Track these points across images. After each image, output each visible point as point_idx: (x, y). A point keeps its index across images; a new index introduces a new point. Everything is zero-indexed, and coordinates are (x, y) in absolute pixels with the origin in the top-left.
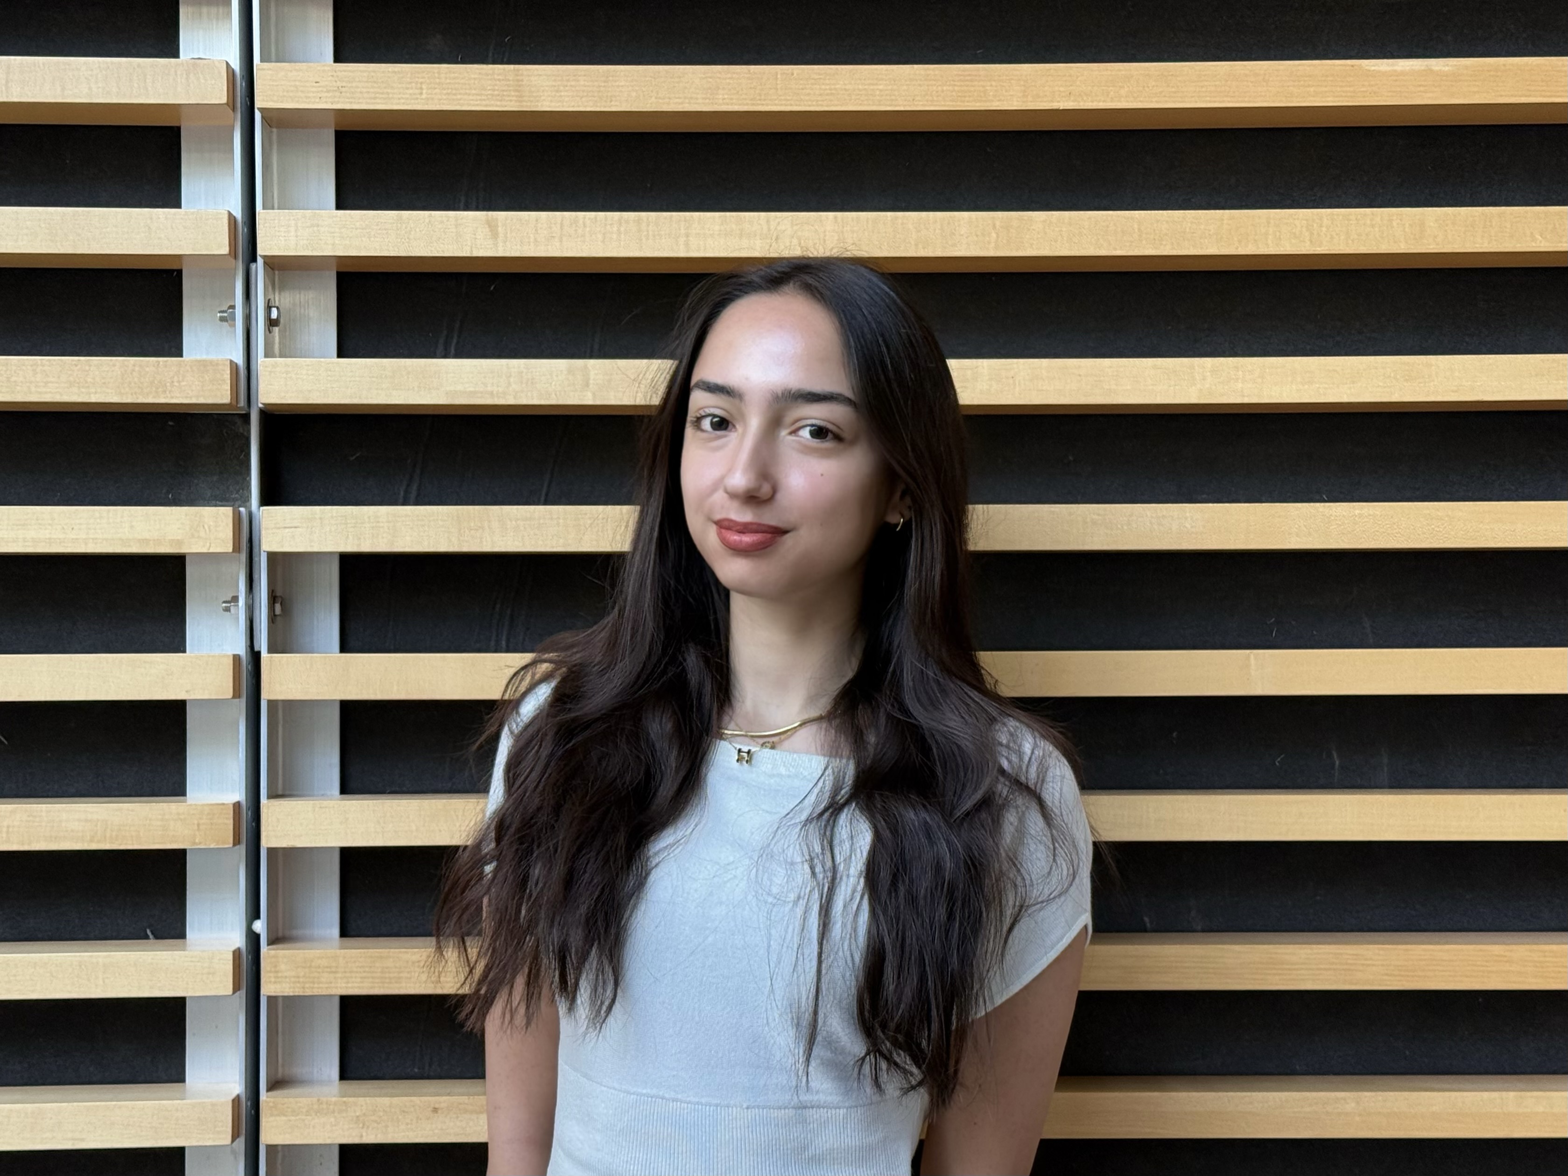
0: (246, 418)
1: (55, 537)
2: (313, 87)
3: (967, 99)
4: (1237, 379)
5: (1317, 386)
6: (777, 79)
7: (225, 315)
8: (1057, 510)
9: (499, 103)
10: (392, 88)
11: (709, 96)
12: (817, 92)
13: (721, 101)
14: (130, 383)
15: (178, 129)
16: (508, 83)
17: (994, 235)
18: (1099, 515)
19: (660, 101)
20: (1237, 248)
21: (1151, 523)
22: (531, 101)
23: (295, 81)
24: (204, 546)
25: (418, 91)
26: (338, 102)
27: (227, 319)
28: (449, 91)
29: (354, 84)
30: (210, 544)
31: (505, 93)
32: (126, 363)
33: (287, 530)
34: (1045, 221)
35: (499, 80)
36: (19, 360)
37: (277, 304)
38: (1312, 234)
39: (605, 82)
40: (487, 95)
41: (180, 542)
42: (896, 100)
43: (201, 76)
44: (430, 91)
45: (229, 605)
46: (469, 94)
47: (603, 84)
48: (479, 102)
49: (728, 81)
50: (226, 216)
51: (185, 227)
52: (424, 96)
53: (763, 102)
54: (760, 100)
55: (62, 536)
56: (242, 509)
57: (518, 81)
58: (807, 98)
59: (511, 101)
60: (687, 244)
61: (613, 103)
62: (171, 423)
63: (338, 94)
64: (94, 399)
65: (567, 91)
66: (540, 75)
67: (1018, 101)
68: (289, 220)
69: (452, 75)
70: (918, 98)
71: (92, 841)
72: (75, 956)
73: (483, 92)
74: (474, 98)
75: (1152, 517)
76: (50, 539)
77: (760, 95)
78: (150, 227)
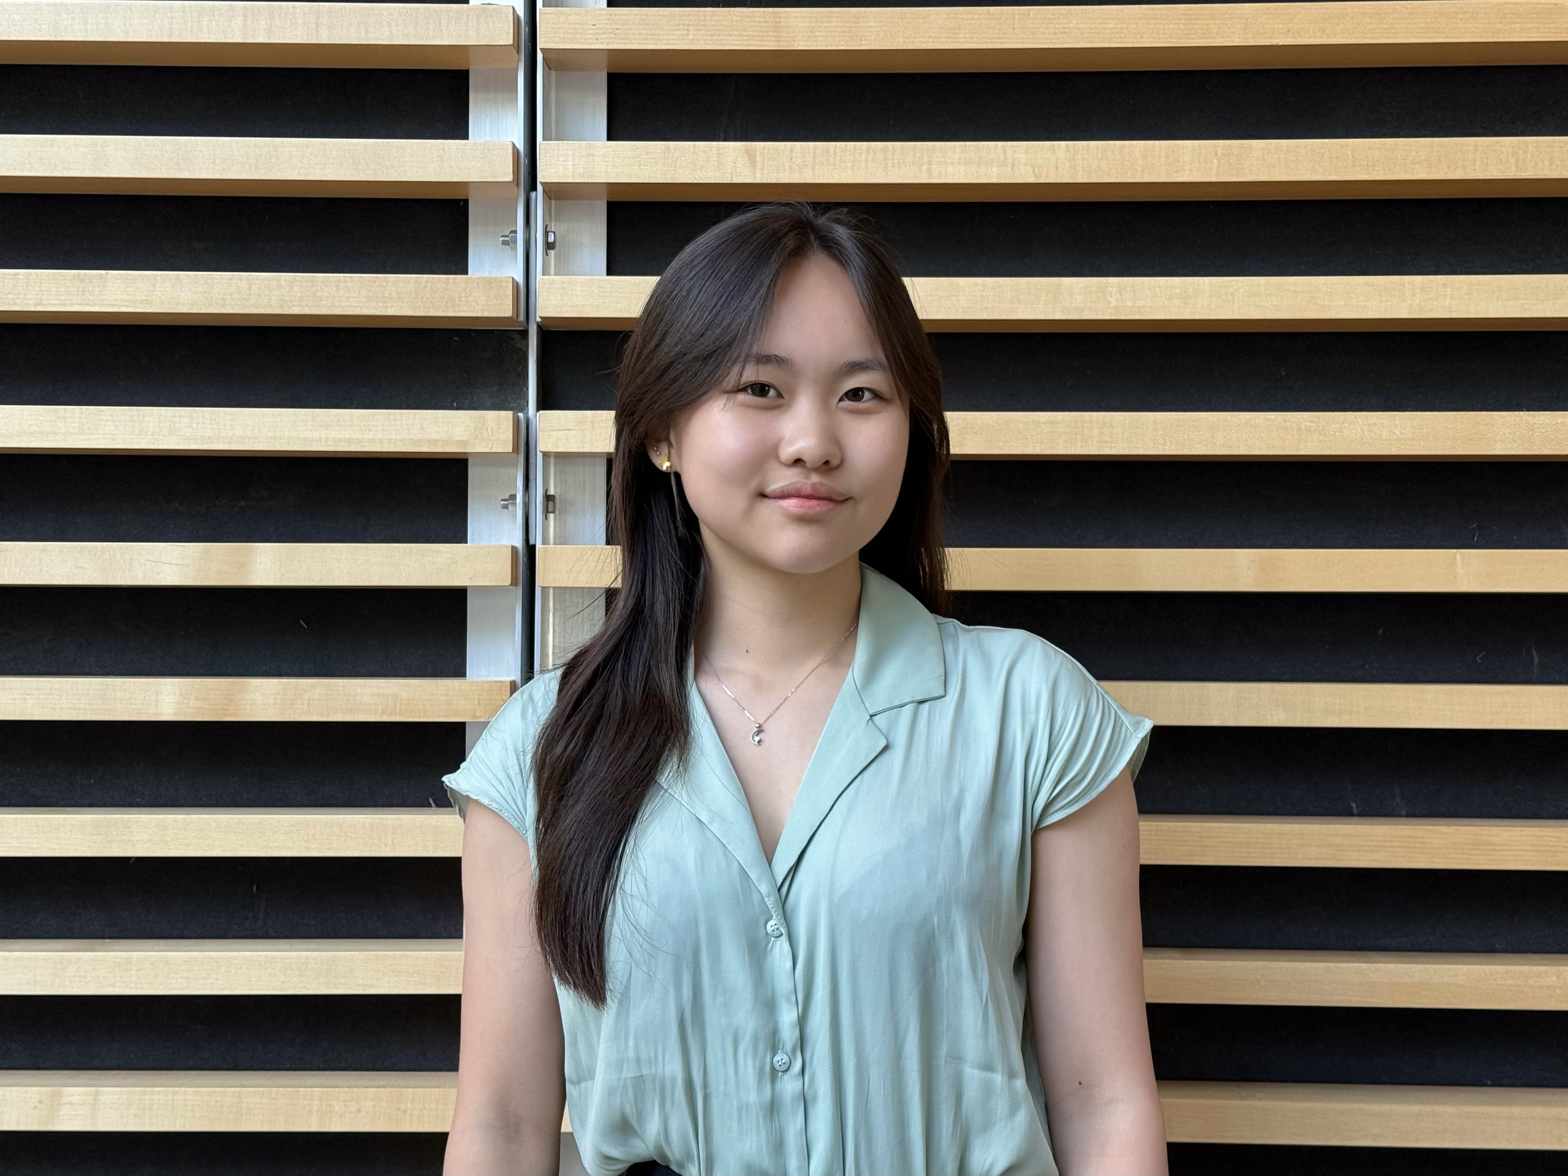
0: (524, 334)
1: (353, 437)
2: (592, 29)
3: (1192, 36)
4: (1446, 296)
5: (1522, 301)
6: (1014, 19)
7: (507, 239)
8: (1273, 417)
9: (759, 43)
10: (662, 29)
11: (951, 35)
13: (962, 40)
14: (423, 298)
15: (467, 72)
16: (767, 24)
17: (1216, 162)
18: (1312, 422)
19: (906, 40)
20: (1446, 173)
21: (1362, 430)
22: (789, 41)
23: (574, 24)
24: (488, 447)
25: (685, 33)
26: (613, 43)
27: (509, 243)
28: (713, 32)
29: (628, 27)
30: (492, 444)
31: (764, 34)
32: (419, 280)
33: (562, 432)
34: (1263, 149)
35: (759, 22)
36: (324, 277)
37: (553, 230)
38: (1517, 160)
39: (856, 23)
40: (748, 36)
41: (465, 443)
42: (1125, 37)
43: (490, 20)
44: (696, 33)
45: (507, 503)
46: (731, 35)
47: (854, 25)
48: (741, 42)
49: (969, 21)
50: (511, 147)
51: (473, 157)
52: (691, 37)
53: (1001, 41)
54: (999, 38)
55: (359, 436)
56: (521, 415)
57: (776, 22)
58: (1041, 36)
59: (770, 41)
60: (929, 172)
61: (863, 42)
62: (456, 339)
63: (613, 36)
64: (390, 312)
65: (821, 32)
66: (796, 17)
67: (1239, 38)
68: (568, 150)
69: (716, 18)
70: (1145, 36)
71: (383, 713)
72: (367, 818)
73: (745, 33)
74: (736, 38)
75: (1363, 424)
76: (349, 439)
77: (998, 33)
78: (442, 158)
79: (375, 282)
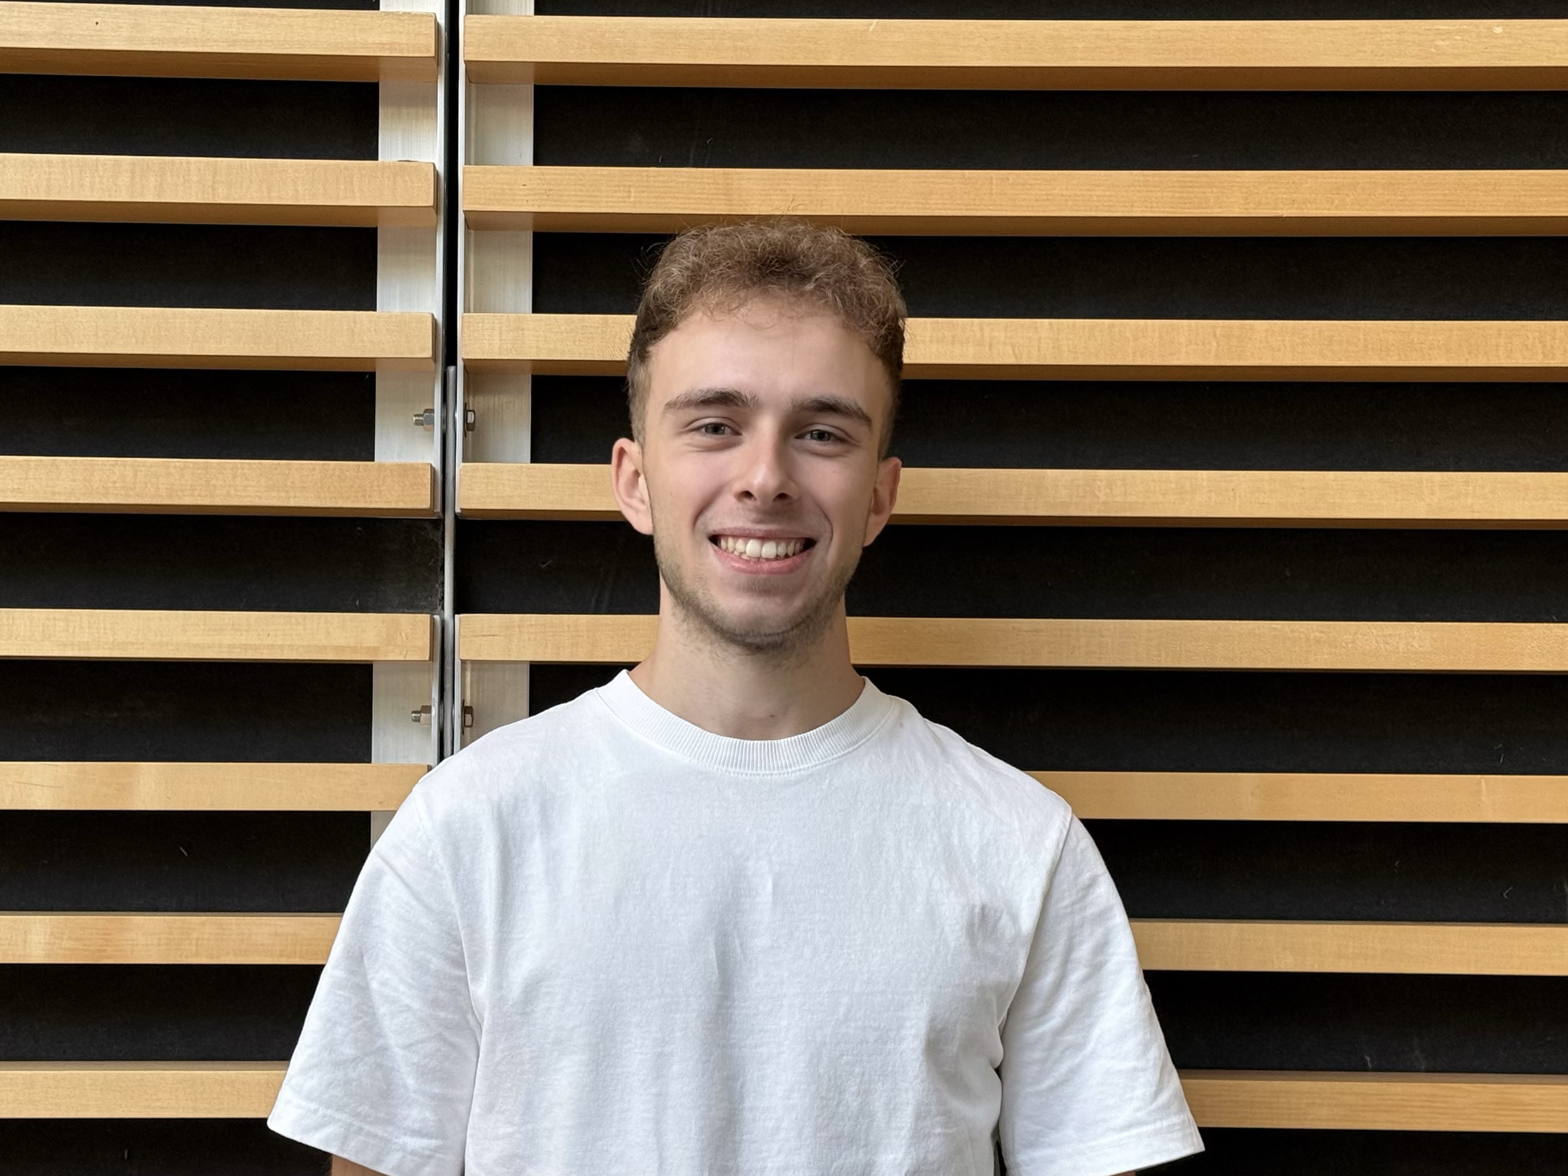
0: (438, 524)
1: (251, 643)
2: (521, 190)
3: (1187, 205)
4: (1467, 494)
5: (1551, 502)
6: (992, 183)
7: (421, 418)
8: (1279, 627)
9: (707, 207)
11: (922, 201)
12: (1033, 198)
13: (934, 207)
14: (329, 488)
15: (375, 230)
18: (1322, 632)
20: (1467, 360)
21: (1377, 642)
22: (741, 205)
23: (502, 184)
24: (401, 654)
26: (545, 205)
27: (424, 423)
28: (658, 194)
29: (561, 188)
30: (407, 651)
32: (326, 467)
33: (485, 638)
34: (1267, 331)
35: (709, 184)
36: (218, 464)
37: (471, 409)
38: (1544, 347)
39: (816, 185)
40: (696, 199)
41: (376, 650)
42: (1114, 206)
43: (408, 179)
45: (419, 715)
49: (942, 186)
50: (430, 319)
51: (387, 330)
52: (632, 199)
54: (975, 205)
56: (437, 617)
57: (727, 184)
58: (1022, 203)
61: (823, 207)
62: (360, 529)
64: (292, 503)
68: (494, 323)
69: (661, 178)
70: (1135, 204)
71: (281, 956)
72: (263, 1074)
73: (692, 196)
75: (1378, 636)
76: (245, 645)
78: (353, 330)
79: (276, 469)
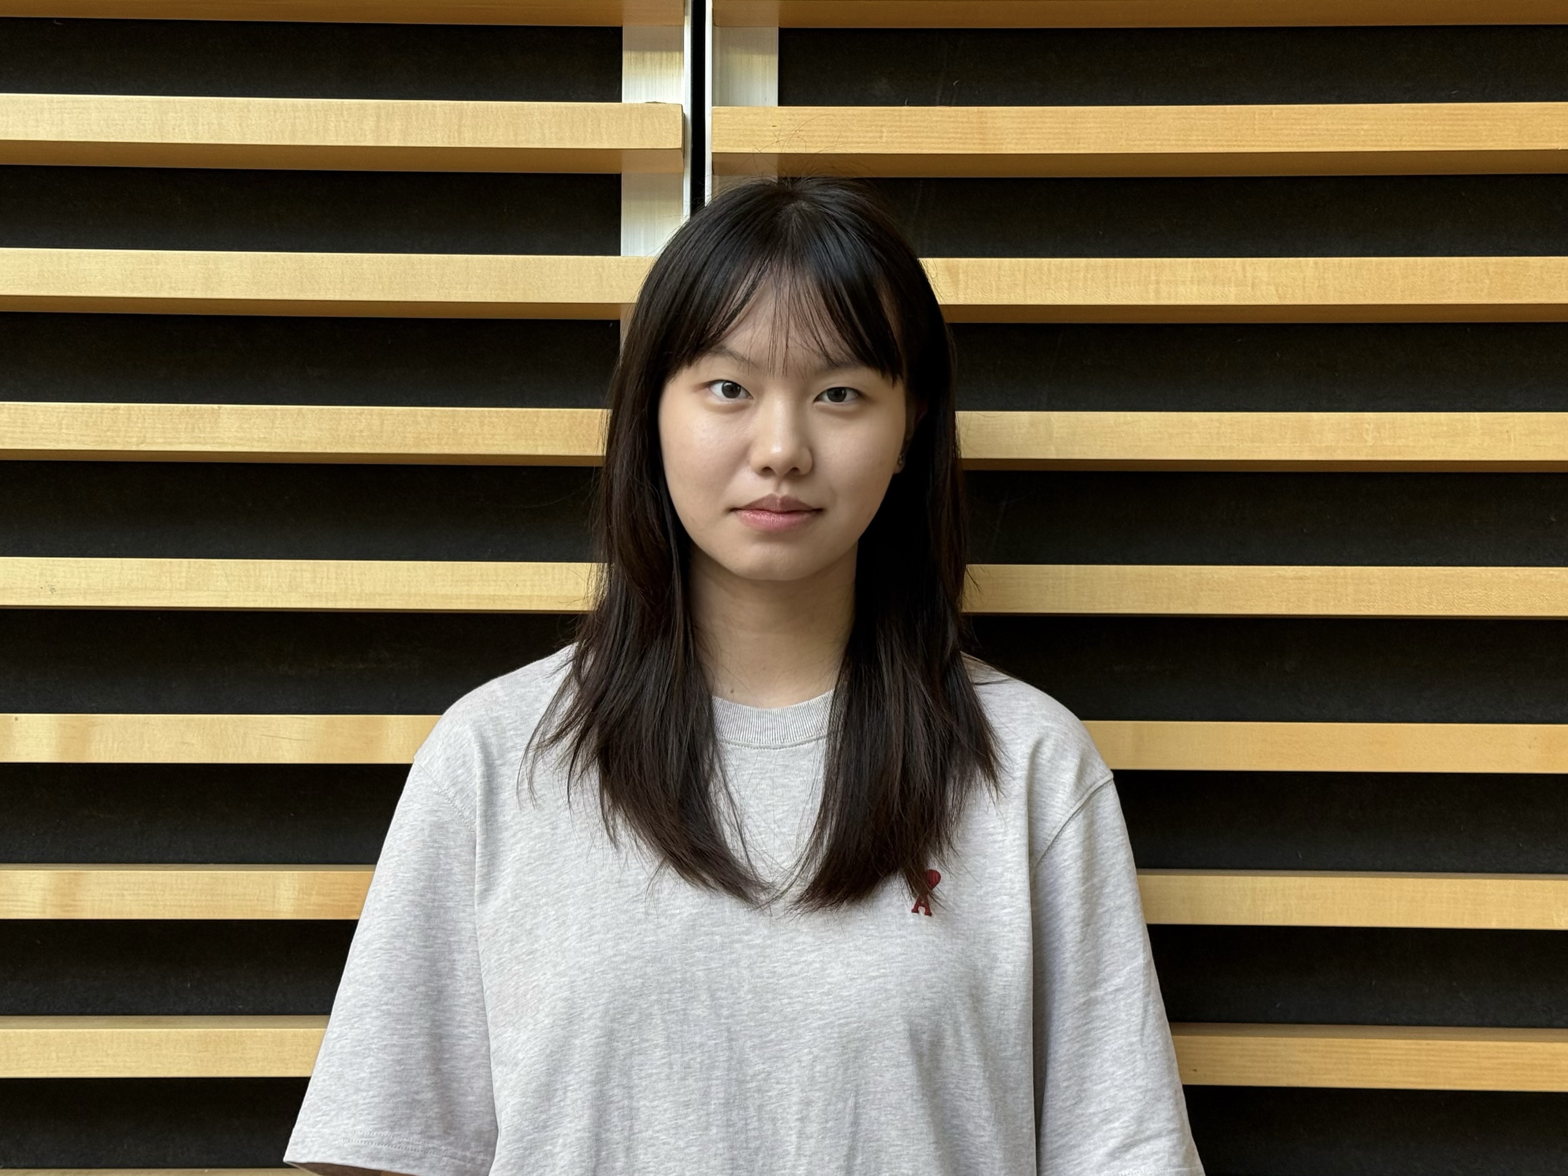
1: (499, 594)
2: (770, 131)
9: (961, 146)
10: (852, 131)
11: (1182, 137)
12: (1298, 133)
15: (618, 177)
16: (972, 125)
17: (1487, 281)
19: (1132, 143)
22: (995, 144)
23: (751, 125)
25: (878, 135)
29: (812, 128)
31: (967, 136)
43: (656, 121)
44: (890, 135)
46: (930, 138)
48: (941, 145)
52: (884, 140)
53: (1239, 144)
55: (506, 593)
57: (981, 123)
59: (974, 144)
63: (795, 138)
65: (1032, 133)
66: (1005, 117)
67: (1512, 141)
73: (945, 135)
74: (936, 140)
76: (494, 596)
77: (1236, 136)
